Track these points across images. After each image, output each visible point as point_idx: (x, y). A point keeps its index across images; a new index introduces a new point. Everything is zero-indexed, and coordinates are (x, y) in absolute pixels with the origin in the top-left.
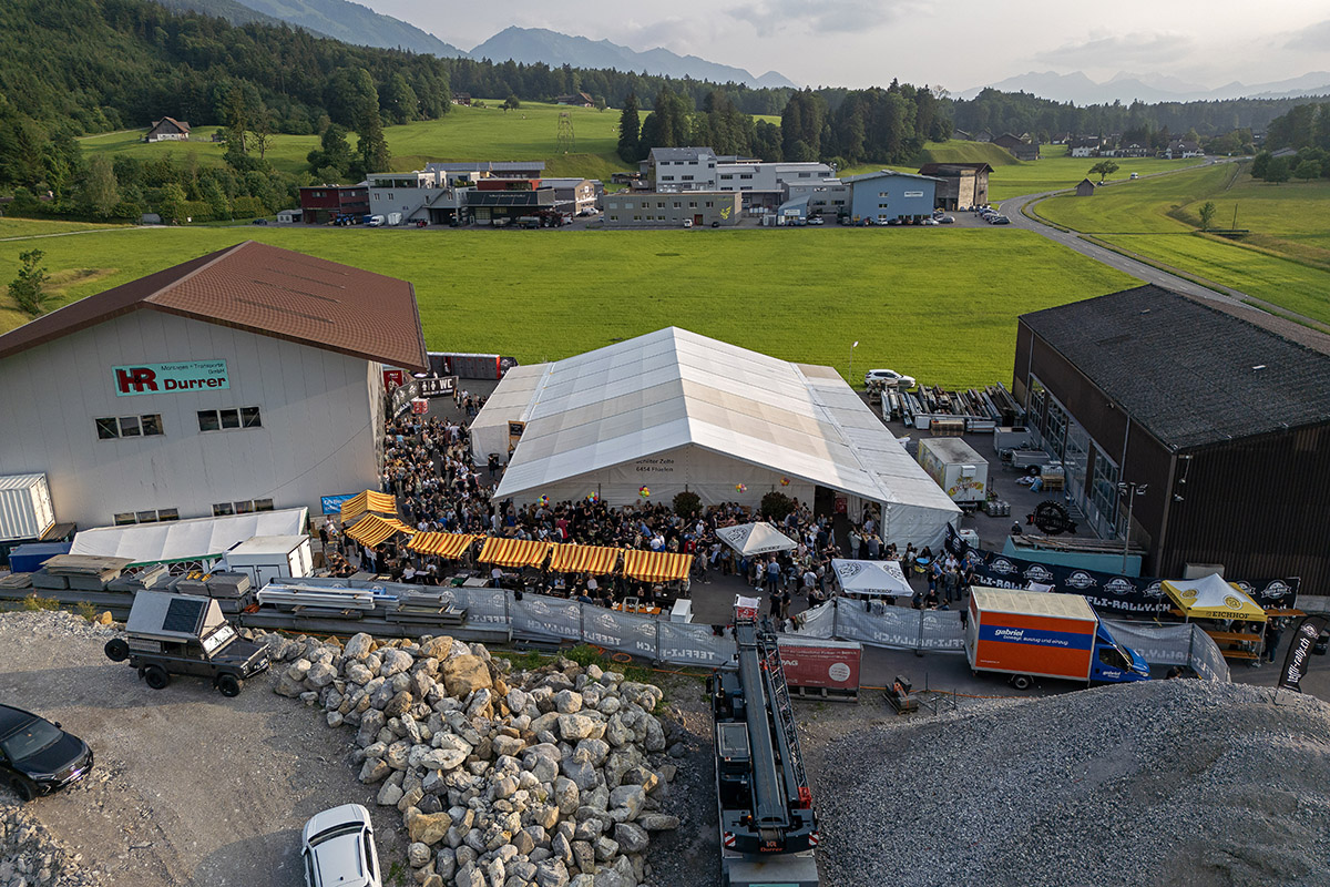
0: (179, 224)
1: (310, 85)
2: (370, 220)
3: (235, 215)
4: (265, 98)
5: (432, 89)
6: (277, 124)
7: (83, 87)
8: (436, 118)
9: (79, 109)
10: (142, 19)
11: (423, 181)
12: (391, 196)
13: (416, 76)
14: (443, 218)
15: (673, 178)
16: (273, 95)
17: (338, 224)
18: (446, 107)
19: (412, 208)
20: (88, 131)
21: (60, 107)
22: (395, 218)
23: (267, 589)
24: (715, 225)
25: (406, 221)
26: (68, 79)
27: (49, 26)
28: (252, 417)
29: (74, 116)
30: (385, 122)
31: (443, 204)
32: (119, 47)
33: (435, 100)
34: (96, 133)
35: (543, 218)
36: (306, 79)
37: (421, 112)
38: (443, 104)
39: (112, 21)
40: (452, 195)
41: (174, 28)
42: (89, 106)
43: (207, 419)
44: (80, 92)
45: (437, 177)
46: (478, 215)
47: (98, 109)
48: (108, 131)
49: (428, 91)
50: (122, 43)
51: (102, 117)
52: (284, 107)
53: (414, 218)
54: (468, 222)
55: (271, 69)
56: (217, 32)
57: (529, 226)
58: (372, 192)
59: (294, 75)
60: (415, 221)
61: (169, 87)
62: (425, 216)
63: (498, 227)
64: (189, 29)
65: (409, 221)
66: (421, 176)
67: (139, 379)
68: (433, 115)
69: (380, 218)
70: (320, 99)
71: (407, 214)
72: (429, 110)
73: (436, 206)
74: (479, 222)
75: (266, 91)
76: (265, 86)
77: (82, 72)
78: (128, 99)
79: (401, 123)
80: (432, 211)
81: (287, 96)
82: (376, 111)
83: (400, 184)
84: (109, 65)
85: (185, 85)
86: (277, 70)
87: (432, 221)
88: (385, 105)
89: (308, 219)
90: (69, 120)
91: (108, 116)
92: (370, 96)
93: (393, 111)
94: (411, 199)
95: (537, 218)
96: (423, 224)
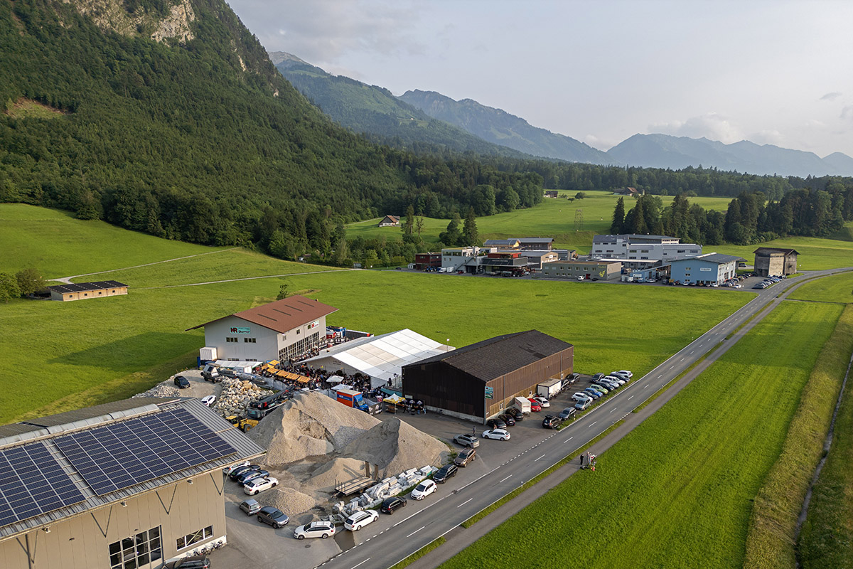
0: (367, 268)
1: (465, 194)
2: (440, 269)
3: (392, 265)
4: (441, 201)
7: (366, 197)
9: (361, 209)
10: (402, 161)
11: (465, 253)
12: (450, 259)
14: (472, 270)
15: (601, 251)
16: (446, 200)
17: (427, 271)
19: (459, 265)
20: (362, 219)
21: (352, 209)
22: (451, 269)
23: (239, 373)
24: (595, 280)
25: (454, 271)
26: (360, 194)
27: (362, 168)
28: (254, 341)
29: (358, 212)
30: (498, 211)
31: (472, 264)
32: (389, 177)
33: (530, 197)
34: (366, 220)
35: (513, 273)
36: (464, 190)
37: (521, 204)
39: (388, 162)
40: (475, 260)
41: (415, 165)
43: (246, 340)
44: (364, 200)
45: (474, 251)
46: (487, 269)
47: (368, 209)
48: (371, 218)
50: (391, 175)
51: (370, 212)
52: (449, 206)
53: (459, 269)
54: (482, 273)
55: (449, 187)
56: (433, 166)
57: (505, 276)
58: (443, 257)
59: (458, 189)
60: (459, 271)
61: (400, 197)
62: (463, 269)
63: (492, 275)
64: (421, 165)
65: (457, 271)
66: (463, 251)
67: (234, 330)
69: (444, 269)
71: (456, 267)
73: (468, 265)
74: (486, 273)
75: (444, 197)
76: (444, 195)
77: (367, 190)
78: (383, 203)
79: (508, 211)
80: (467, 267)
81: (453, 199)
82: (493, 206)
83: (455, 254)
84: (379, 187)
85: (407, 196)
86: (452, 186)
87: (467, 271)
88: (498, 202)
89: (418, 268)
90: (355, 214)
91: (372, 212)
92: (491, 199)
93: (503, 204)
94: (459, 261)
95: (511, 272)
96: (462, 272)
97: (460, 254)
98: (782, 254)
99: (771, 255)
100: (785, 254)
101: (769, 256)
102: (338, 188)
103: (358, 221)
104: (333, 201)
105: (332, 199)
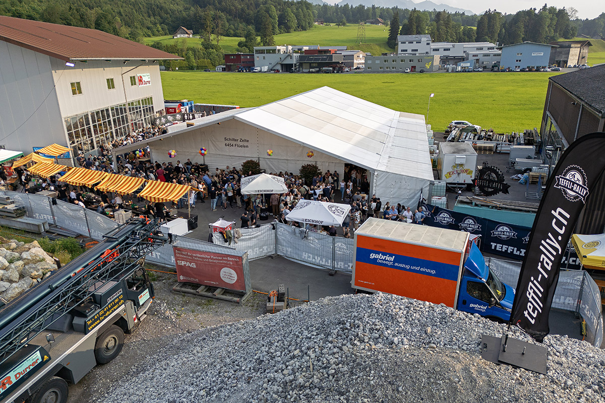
0: (172, 71)
1: (249, 15)
2: (253, 69)
3: (197, 68)
4: (228, 21)
5: (304, 16)
6: (232, 32)
7: (154, 15)
8: (305, 30)
9: (151, 25)
11: (279, 50)
12: (264, 58)
13: (297, 9)
14: (288, 68)
15: (407, 51)
16: (233, 19)
17: (240, 71)
18: (310, 26)
19: (273, 64)
20: (154, 35)
21: (143, 24)
22: (265, 68)
24: (422, 72)
25: (270, 70)
26: (148, 12)
29: (148, 28)
30: (281, 32)
31: (288, 62)
33: (305, 21)
35: (334, 68)
36: (247, 11)
37: (298, 27)
38: (309, 23)
40: (291, 57)
42: (155, 24)
44: (152, 18)
45: (287, 49)
46: (304, 66)
47: (158, 25)
48: (162, 35)
49: (302, 17)
51: (160, 29)
52: (236, 24)
53: (274, 68)
54: (299, 71)
55: (233, 8)
57: (327, 71)
58: (256, 56)
59: (242, 10)
60: (274, 70)
61: (189, 16)
62: (279, 67)
63: (312, 72)
65: (272, 70)
66: (278, 47)
68: (304, 29)
69: (259, 69)
70: (253, 21)
71: (271, 66)
72: (302, 26)
73: (283, 63)
74: (304, 70)
75: (230, 17)
76: (230, 15)
77: (154, 9)
78: (172, 21)
79: (288, 32)
80: (282, 65)
81: (238, 19)
82: (277, 26)
83: (268, 52)
84: (166, 6)
85: (195, 15)
86: (236, 8)
87: (282, 70)
88: (281, 23)
89: (228, 69)
90: (146, 30)
91: (162, 29)
92: (274, 19)
93: (285, 26)
94: (273, 59)
95: (331, 68)
96: (278, 71)
97: (274, 51)
98: (579, 45)
99: (572, 45)
100: (581, 46)
101: (570, 47)
102: (124, 5)
103: (149, 36)
104: (122, 15)
105: (120, 13)
